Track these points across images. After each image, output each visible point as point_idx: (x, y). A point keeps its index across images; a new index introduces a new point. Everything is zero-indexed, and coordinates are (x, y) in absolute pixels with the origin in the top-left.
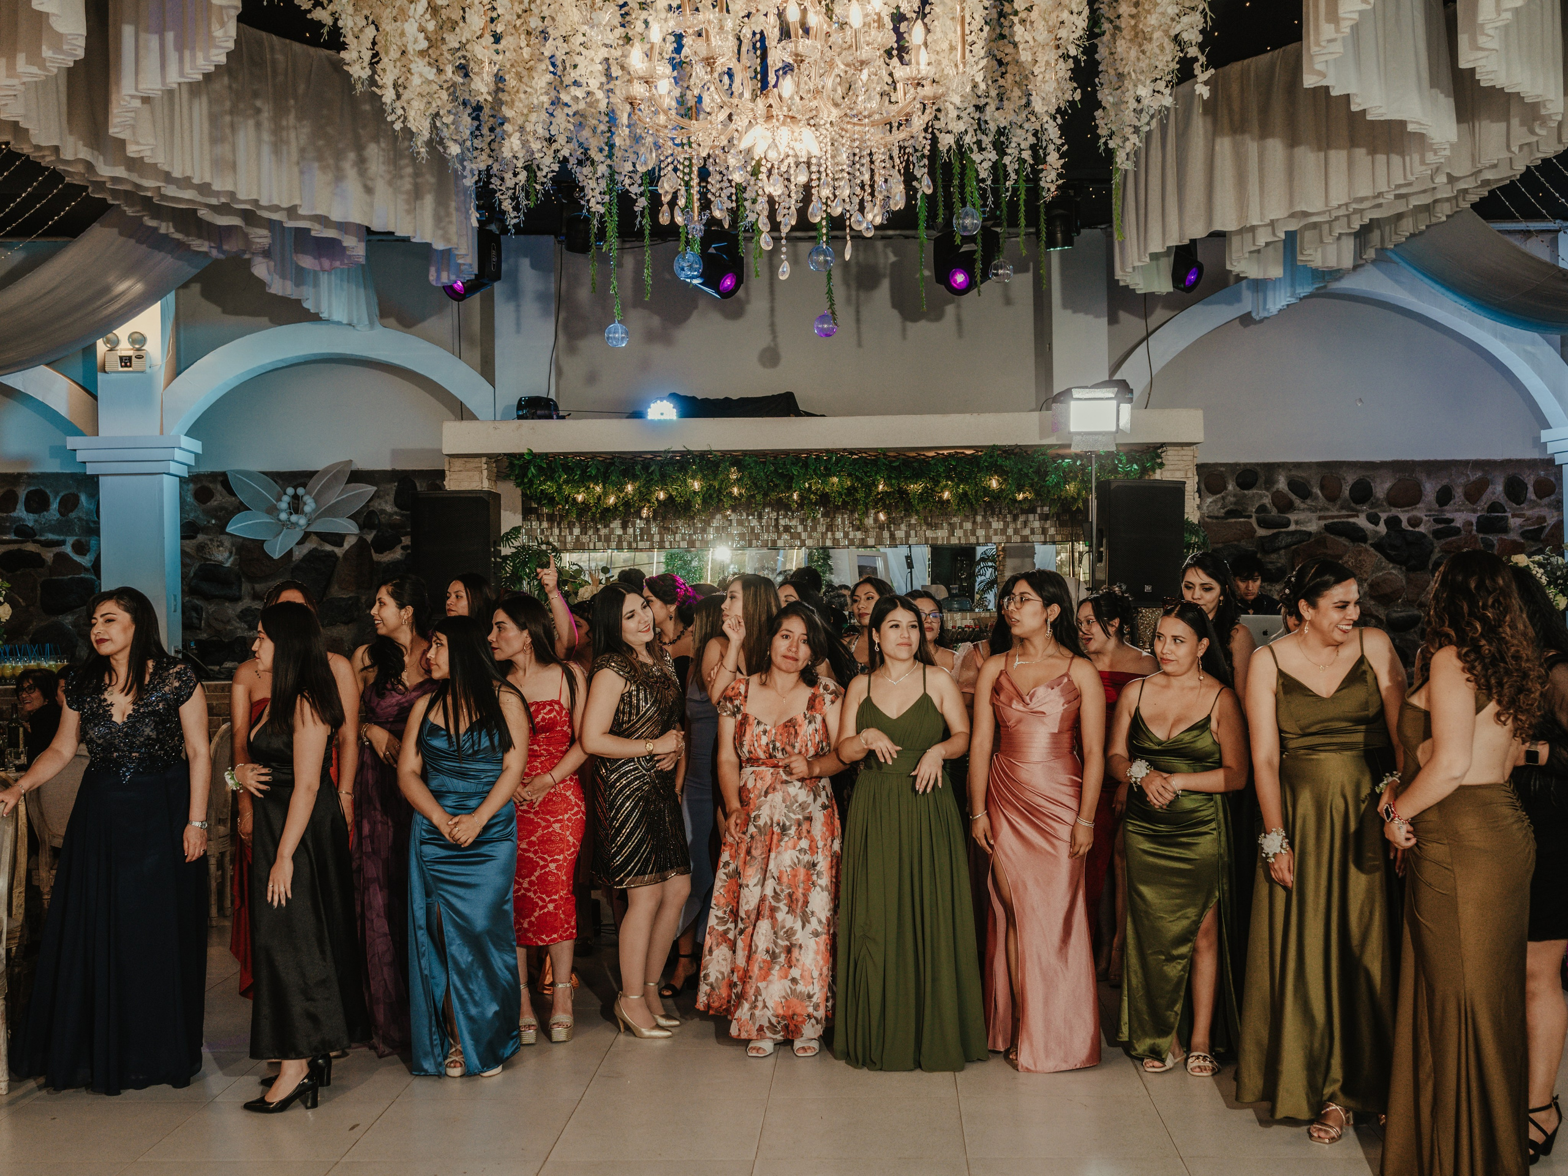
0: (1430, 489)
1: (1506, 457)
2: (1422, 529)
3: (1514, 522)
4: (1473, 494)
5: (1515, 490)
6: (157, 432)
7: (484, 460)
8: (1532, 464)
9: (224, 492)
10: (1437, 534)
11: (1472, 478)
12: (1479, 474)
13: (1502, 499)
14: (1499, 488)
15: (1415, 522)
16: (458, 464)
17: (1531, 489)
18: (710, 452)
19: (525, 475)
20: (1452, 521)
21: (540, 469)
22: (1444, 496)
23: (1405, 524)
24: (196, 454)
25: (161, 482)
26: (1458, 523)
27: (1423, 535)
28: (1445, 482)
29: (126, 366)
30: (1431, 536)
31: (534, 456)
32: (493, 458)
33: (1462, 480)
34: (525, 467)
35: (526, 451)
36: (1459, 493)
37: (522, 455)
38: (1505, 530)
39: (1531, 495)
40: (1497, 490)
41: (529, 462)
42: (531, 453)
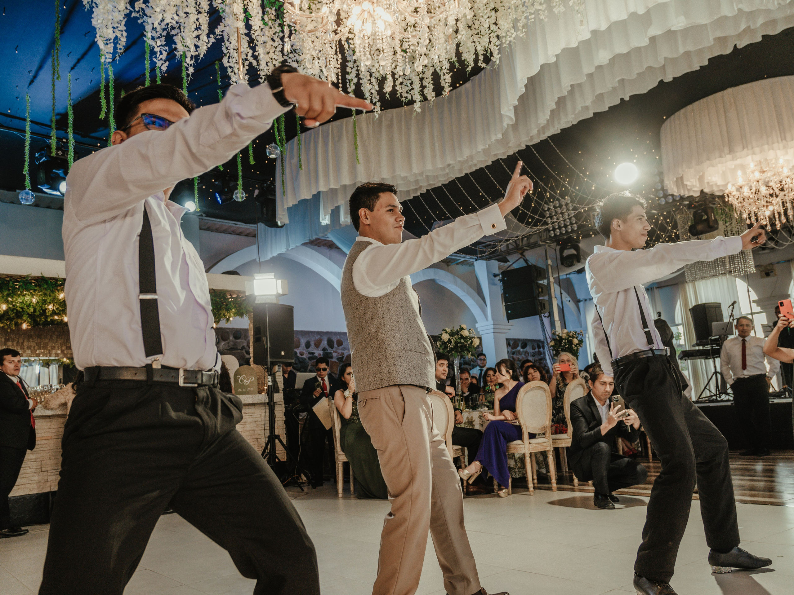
0: (303, 341)
1: (327, 330)
2: (304, 356)
3: (335, 355)
4: (317, 345)
5: (330, 343)
8: (336, 334)
10: (310, 359)
11: (317, 338)
12: (319, 337)
13: (327, 347)
14: (326, 342)
15: (302, 354)
17: (335, 343)
20: (313, 353)
22: (308, 345)
23: (298, 355)
26: (316, 355)
27: (305, 359)
28: (308, 339)
30: (307, 359)
33: (313, 339)
36: (312, 344)
38: (332, 357)
39: (336, 345)
40: (324, 343)
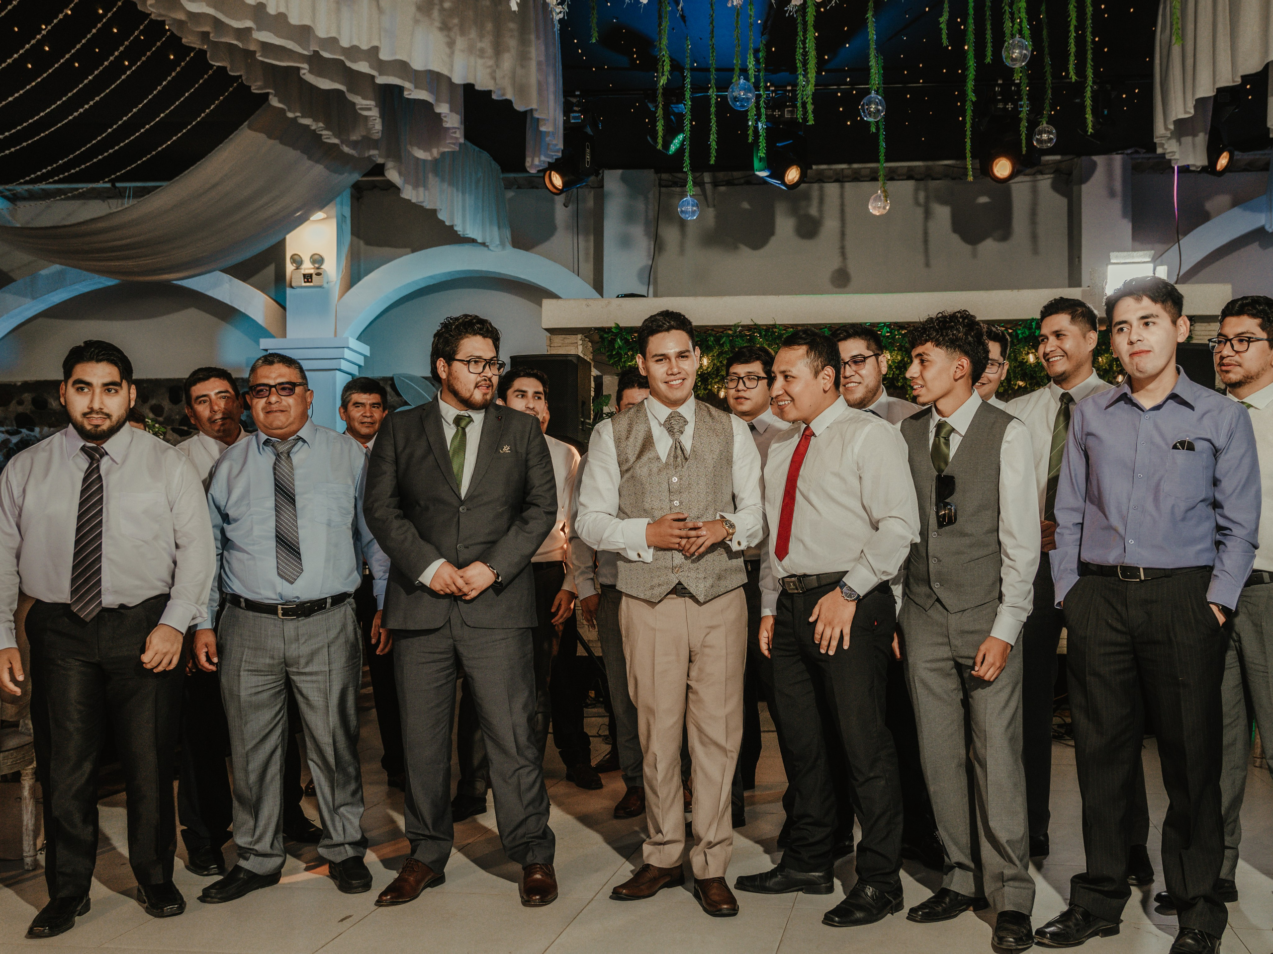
6: (332, 335)
7: (579, 336)
9: (393, 393)
16: (558, 339)
18: (774, 326)
19: (614, 348)
21: (626, 341)
24: (365, 357)
25: (335, 376)
29: (308, 282)
31: (620, 329)
32: (586, 332)
34: (612, 342)
35: (613, 325)
37: (610, 329)
41: (616, 335)
42: (617, 326)
